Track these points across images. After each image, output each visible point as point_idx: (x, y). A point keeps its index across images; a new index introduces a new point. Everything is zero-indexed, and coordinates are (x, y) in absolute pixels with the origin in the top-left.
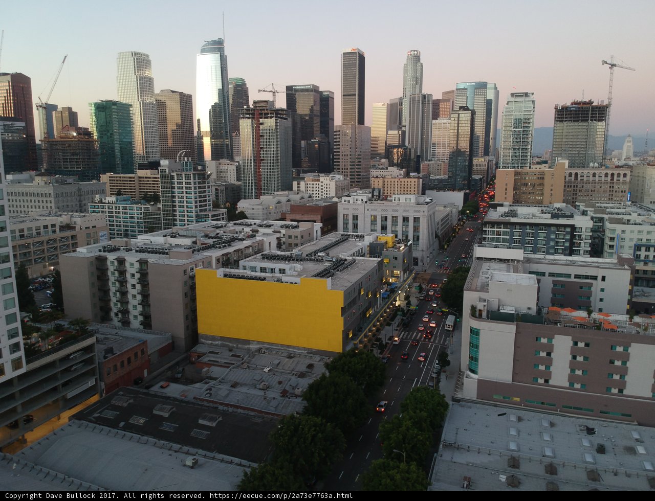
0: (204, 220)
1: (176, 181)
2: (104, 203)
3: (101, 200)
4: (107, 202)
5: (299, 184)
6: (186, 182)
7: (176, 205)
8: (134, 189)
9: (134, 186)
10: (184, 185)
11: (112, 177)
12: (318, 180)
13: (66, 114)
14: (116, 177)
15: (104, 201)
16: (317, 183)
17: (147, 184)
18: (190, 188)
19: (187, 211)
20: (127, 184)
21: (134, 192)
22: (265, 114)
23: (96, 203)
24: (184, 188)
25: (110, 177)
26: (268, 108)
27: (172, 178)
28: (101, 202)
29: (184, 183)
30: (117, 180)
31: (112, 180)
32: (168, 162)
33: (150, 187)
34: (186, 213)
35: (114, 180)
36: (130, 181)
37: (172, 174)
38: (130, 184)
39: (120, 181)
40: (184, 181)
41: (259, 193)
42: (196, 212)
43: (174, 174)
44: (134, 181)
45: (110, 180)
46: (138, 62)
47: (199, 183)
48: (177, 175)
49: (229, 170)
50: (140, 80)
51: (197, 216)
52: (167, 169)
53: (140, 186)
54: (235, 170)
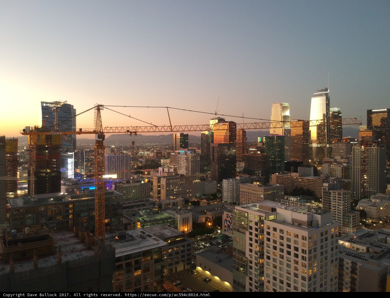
0: (347, 218)
1: (332, 195)
2: (289, 200)
3: (288, 198)
4: (291, 200)
6: (338, 197)
7: (331, 208)
8: (290, 184)
9: (290, 182)
10: (337, 198)
11: (278, 176)
13: (241, 132)
14: (280, 176)
15: (289, 199)
17: (296, 181)
18: (341, 200)
19: (338, 212)
20: (286, 180)
21: (290, 185)
22: (370, 144)
23: (285, 199)
24: (337, 200)
25: (277, 176)
26: (371, 140)
27: (330, 193)
28: (287, 199)
29: (337, 197)
30: (281, 178)
31: (278, 178)
32: (328, 185)
33: (298, 183)
34: (337, 213)
35: (279, 178)
36: (288, 179)
37: (330, 191)
38: (287, 180)
39: (282, 178)
40: (337, 196)
41: (364, 190)
42: (343, 213)
43: (331, 191)
44: (290, 179)
45: (277, 178)
46: (283, 108)
47: (345, 197)
48: (333, 192)
49: (337, 170)
50: (283, 117)
51: (343, 216)
52: (327, 188)
53: (293, 182)
54: (341, 170)
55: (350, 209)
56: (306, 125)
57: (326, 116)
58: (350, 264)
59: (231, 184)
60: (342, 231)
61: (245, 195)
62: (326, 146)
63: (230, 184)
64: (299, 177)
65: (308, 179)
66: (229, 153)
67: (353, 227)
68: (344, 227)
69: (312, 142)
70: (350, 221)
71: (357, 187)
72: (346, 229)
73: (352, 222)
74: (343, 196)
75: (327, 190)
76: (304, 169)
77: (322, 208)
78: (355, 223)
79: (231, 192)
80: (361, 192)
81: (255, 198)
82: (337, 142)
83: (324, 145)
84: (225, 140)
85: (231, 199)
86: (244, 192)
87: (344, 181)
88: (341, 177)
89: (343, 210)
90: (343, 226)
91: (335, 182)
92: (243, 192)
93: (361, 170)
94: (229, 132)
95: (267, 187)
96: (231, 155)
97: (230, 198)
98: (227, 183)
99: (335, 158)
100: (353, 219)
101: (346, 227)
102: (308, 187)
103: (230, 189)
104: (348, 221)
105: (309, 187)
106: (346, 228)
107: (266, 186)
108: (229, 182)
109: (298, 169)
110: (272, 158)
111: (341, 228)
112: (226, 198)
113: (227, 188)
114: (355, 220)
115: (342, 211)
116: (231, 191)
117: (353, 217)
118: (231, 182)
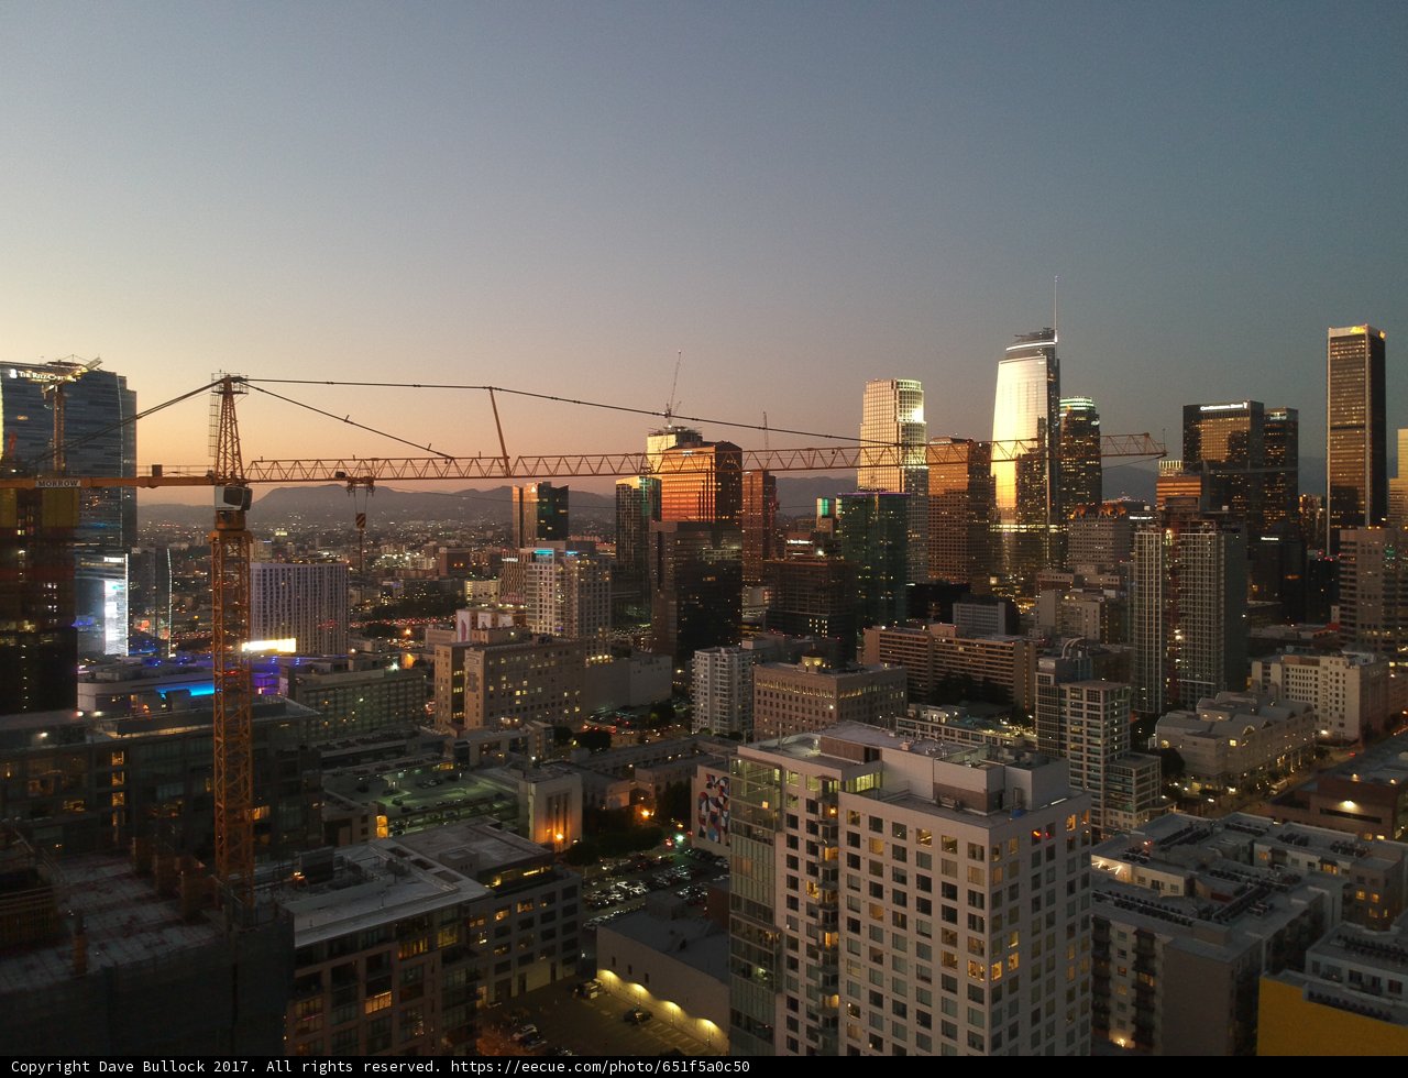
1: (1068, 700)
4: (929, 719)
5: (1266, 667)
6: (1088, 705)
7: (1065, 745)
8: (926, 662)
9: (926, 657)
11: (885, 636)
12: (1317, 663)
14: (893, 637)
15: (924, 715)
16: (1314, 668)
18: (1098, 717)
19: (1089, 758)
20: (914, 650)
21: (925, 672)
22: (1194, 524)
23: (910, 718)
24: (1085, 715)
25: (881, 635)
26: (1198, 510)
27: (1063, 694)
28: (917, 716)
29: (1085, 707)
30: (894, 643)
31: (885, 641)
32: (1054, 665)
33: (954, 659)
35: (889, 642)
36: (918, 645)
37: (1063, 687)
38: (918, 651)
39: (901, 643)
40: (1085, 702)
41: (1173, 682)
42: (1106, 762)
43: (1066, 687)
44: (926, 646)
45: (881, 641)
46: (901, 397)
47: (1113, 707)
48: (1072, 690)
49: (1084, 611)
50: (903, 430)
51: (1107, 770)
52: (1052, 676)
53: (936, 657)
54: (1098, 615)
55: (1129, 748)
56: (979, 457)
57: (1048, 425)
58: (1133, 939)
59: (724, 666)
60: (1102, 824)
61: (771, 703)
62: (1048, 528)
63: (719, 668)
64: (957, 636)
65: (988, 646)
66: (717, 555)
67: (1139, 809)
68: (1109, 810)
69: (1000, 517)
70: (1128, 790)
71: (1150, 672)
72: (1114, 818)
73: (1137, 793)
74: (1105, 701)
75: (1052, 681)
76: (974, 608)
77: (1036, 746)
78: (1147, 796)
79: (724, 696)
80: (1163, 686)
81: (807, 716)
82: (1084, 516)
83: (1042, 526)
84: (701, 510)
85: (724, 720)
86: (768, 695)
87: (1108, 652)
88: (1098, 637)
89: (1106, 752)
90: (1106, 806)
91: (1080, 653)
92: (765, 695)
93: (1164, 613)
94: (717, 481)
95: (850, 675)
96: (723, 562)
97: (719, 715)
98: (708, 662)
99: (1078, 573)
100: (1138, 782)
101: (1114, 810)
102: (987, 673)
103: (719, 686)
104: (1123, 791)
105: (993, 674)
106: (1117, 814)
107: (845, 671)
108: (717, 660)
109: (955, 613)
110: (867, 572)
111: (1098, 813)
112: (706, 718)
113: (708, 680)
114: (1146, 784)
115: (1102, 753)
116: (725, 690)
117: (1139, 773)
118: (724, 661)
